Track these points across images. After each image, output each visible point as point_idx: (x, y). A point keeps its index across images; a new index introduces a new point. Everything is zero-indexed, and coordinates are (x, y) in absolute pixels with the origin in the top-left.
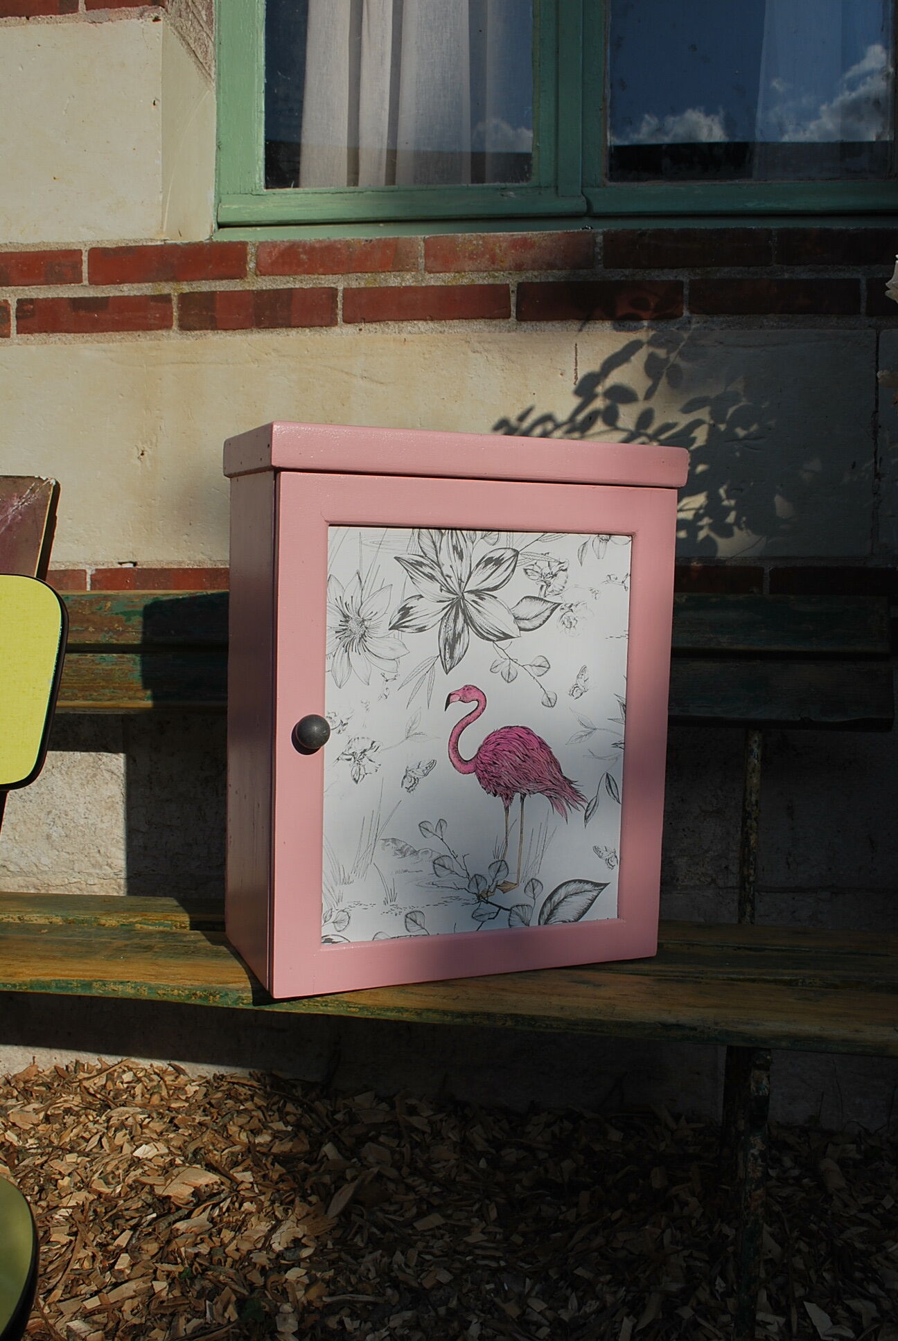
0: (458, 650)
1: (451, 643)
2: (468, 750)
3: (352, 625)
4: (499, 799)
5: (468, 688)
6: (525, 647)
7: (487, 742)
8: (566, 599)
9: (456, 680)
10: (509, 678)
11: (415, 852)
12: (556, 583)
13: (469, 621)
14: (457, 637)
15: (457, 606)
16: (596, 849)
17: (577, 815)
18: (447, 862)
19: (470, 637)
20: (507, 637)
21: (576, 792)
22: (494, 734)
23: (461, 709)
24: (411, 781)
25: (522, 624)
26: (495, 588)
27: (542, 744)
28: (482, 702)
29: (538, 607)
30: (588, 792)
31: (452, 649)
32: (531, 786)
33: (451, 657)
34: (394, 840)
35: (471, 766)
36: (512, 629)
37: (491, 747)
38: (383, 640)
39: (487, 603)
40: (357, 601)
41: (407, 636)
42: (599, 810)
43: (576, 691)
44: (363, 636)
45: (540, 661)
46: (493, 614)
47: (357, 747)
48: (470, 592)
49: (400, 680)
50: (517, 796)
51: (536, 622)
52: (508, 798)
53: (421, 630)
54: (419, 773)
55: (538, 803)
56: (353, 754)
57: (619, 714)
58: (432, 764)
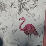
0: (21, 12)
1: (20, 10)
2: (23, 27)
3: (2, 6)
4: (27, 35)
5: (23, 18)
6: (31, 12)
7: (25, 26)
8: (38, 5)
9: (21, 16)
10: (29, 17)
11: (14, 44)
12: (36, 2)
13: (23, 7)
14: (21, 9)
15: (21, 4)
16: (40, 41)
17: (38, 37)
18: (19, 45)
19: (23, 9)
20: (29, 10)
21: (38, 33)
22: (27, 25)
23: (21, 21)
24: (13, 33)
25: (31, 8)
26: (27, 2)
27: (34, 26)
28: (25, 20)
29: (33, 6)
30: (39, 33)
31: (20, 11)
32: (32, 33)
33: (20, 12)
34: (10, 42)
35: (23, 30)
36: (29, 9)
37: (26, 27)
38: (8, 9)
39: (26, 4)
40: (3, 2)
41: (12, 9)
42: (41, 36)
43: (39, 19)
44: (4, 8)
45: (34, 14)
46: (27, 6)
47: (4, 27)
48: (23, 2)
49: (11, 16)
50: (30, 34)
51: (33, 8)
52: (28, 35)
53: (15, 8)
54: (15, 31)
55: (33, 35)
56: (3, 28)
57: (44, 22)
58: (17, 30)
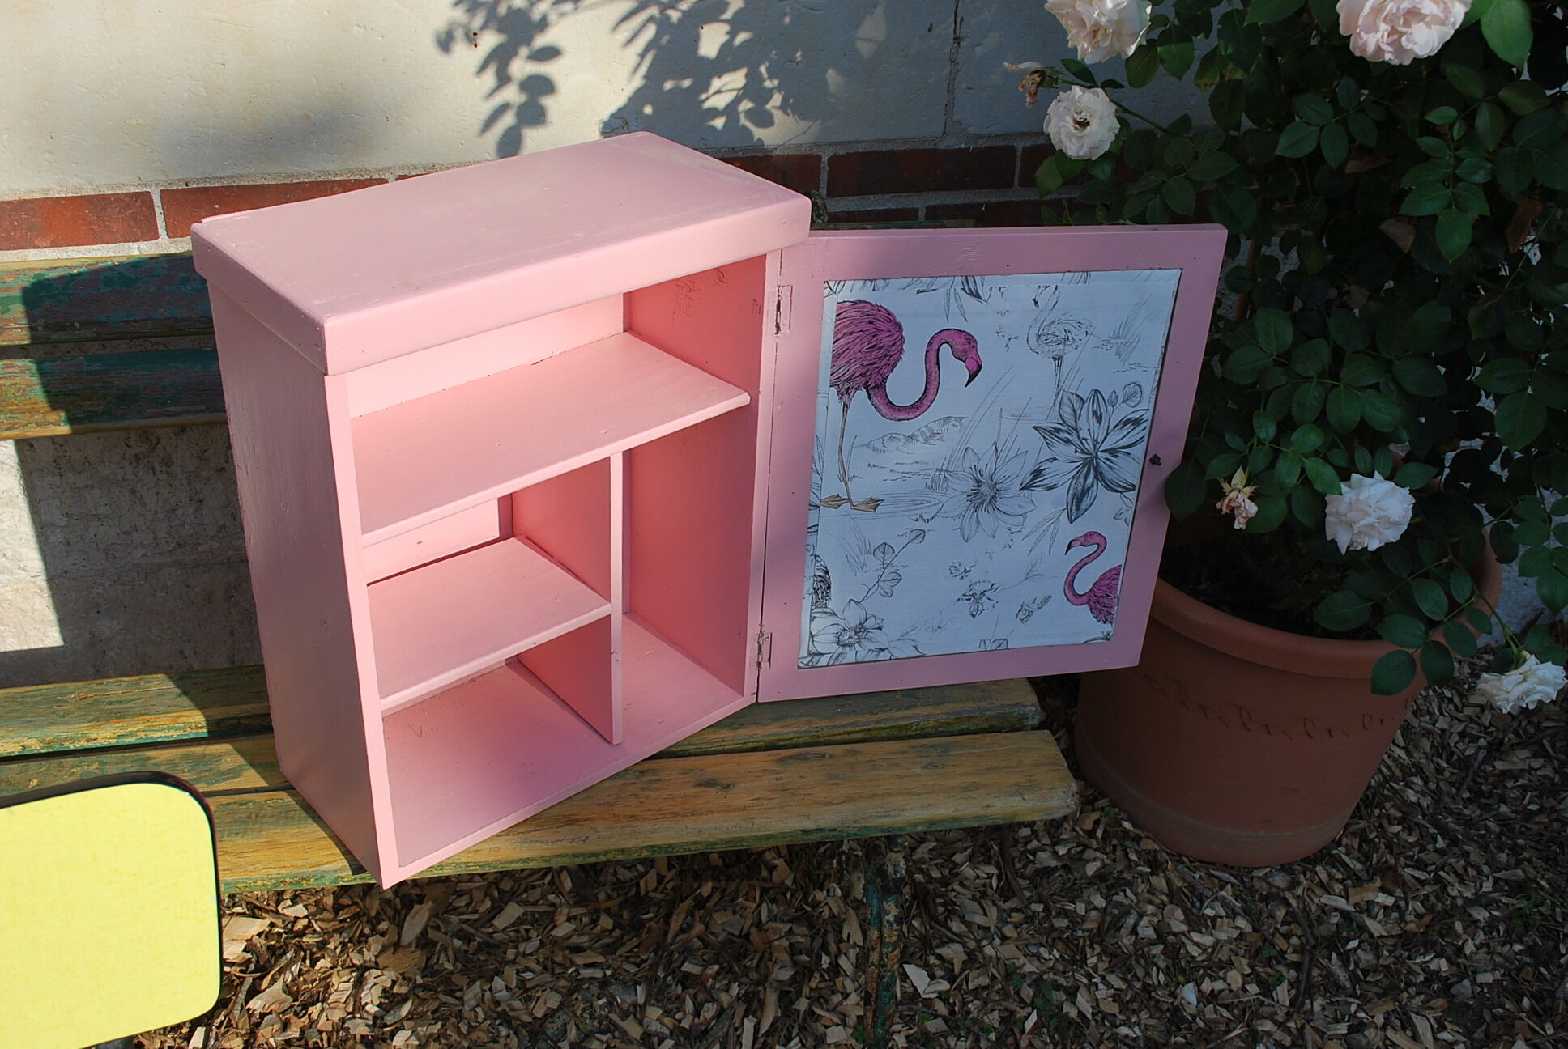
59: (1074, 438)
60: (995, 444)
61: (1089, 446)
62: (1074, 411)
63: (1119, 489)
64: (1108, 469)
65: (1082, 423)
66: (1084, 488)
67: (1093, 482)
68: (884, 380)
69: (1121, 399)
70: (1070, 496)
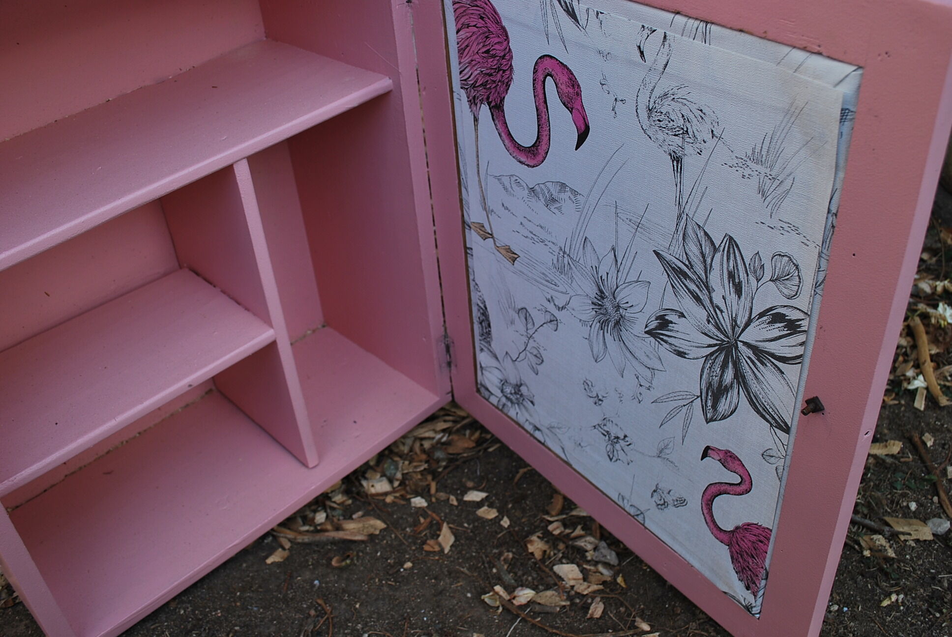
59: (704, 297)
60: (613, 249)
61: (727, 324)
62: (703, 256)
63: (768, 417)
64: (752, 376)
65: (715, 279)
66: (721, 382)
67: (732, 383)
68: (502, 100)
69: (768, 275)
70: (704, 383)
